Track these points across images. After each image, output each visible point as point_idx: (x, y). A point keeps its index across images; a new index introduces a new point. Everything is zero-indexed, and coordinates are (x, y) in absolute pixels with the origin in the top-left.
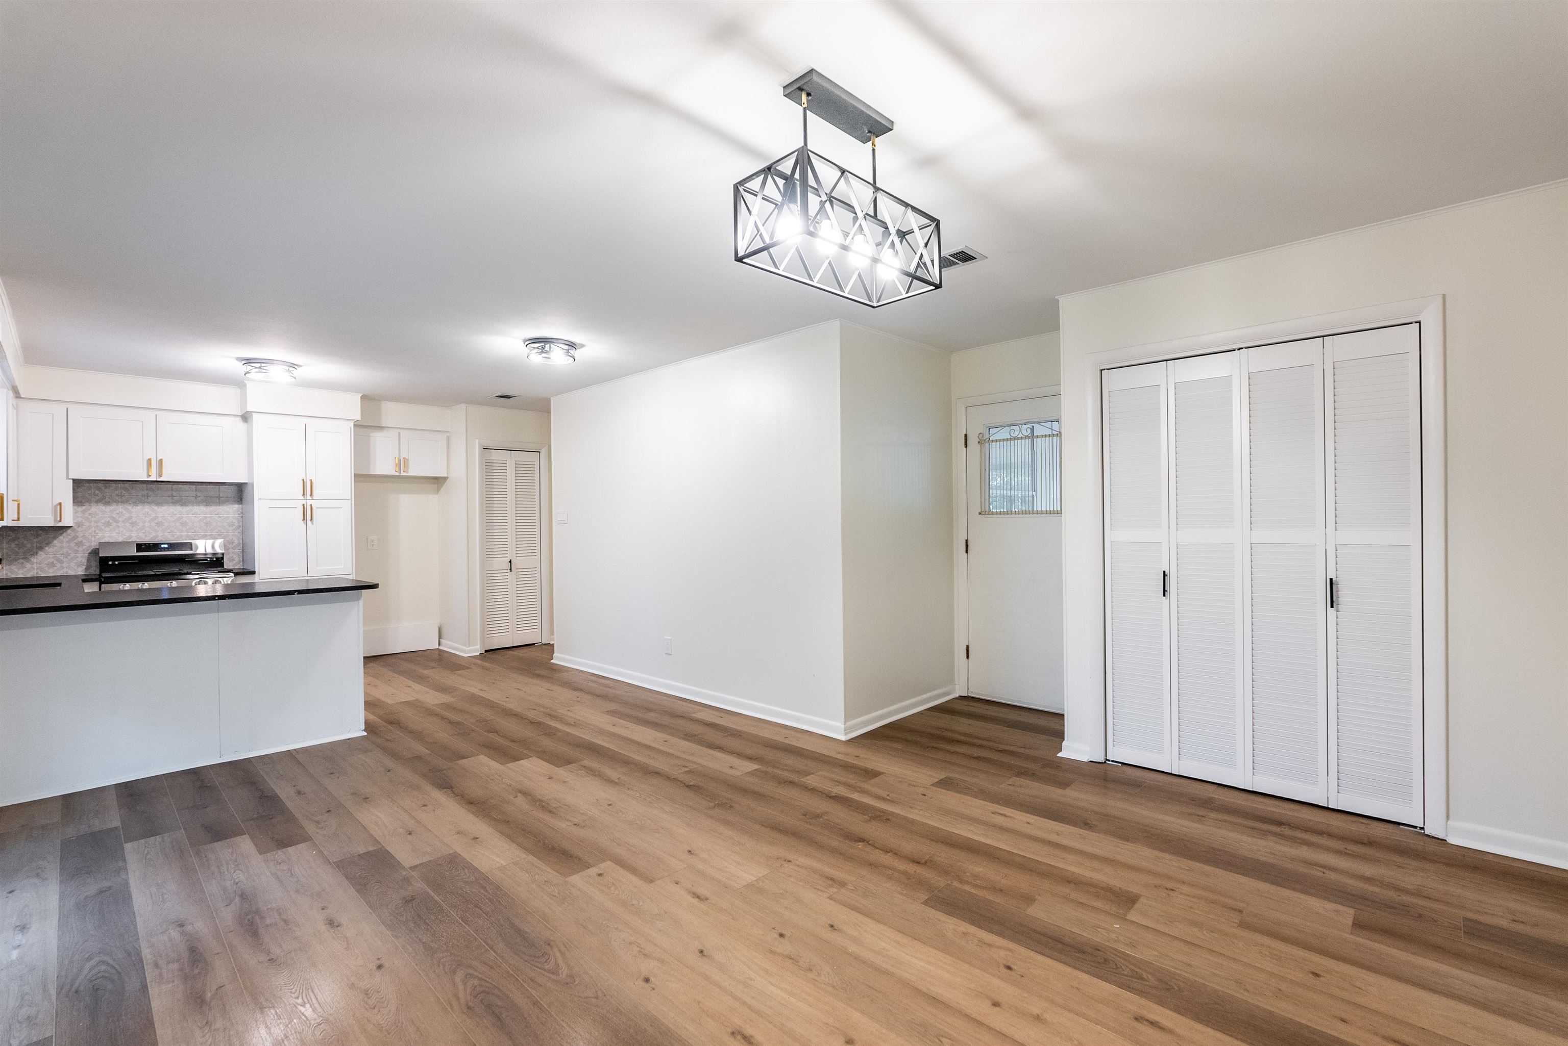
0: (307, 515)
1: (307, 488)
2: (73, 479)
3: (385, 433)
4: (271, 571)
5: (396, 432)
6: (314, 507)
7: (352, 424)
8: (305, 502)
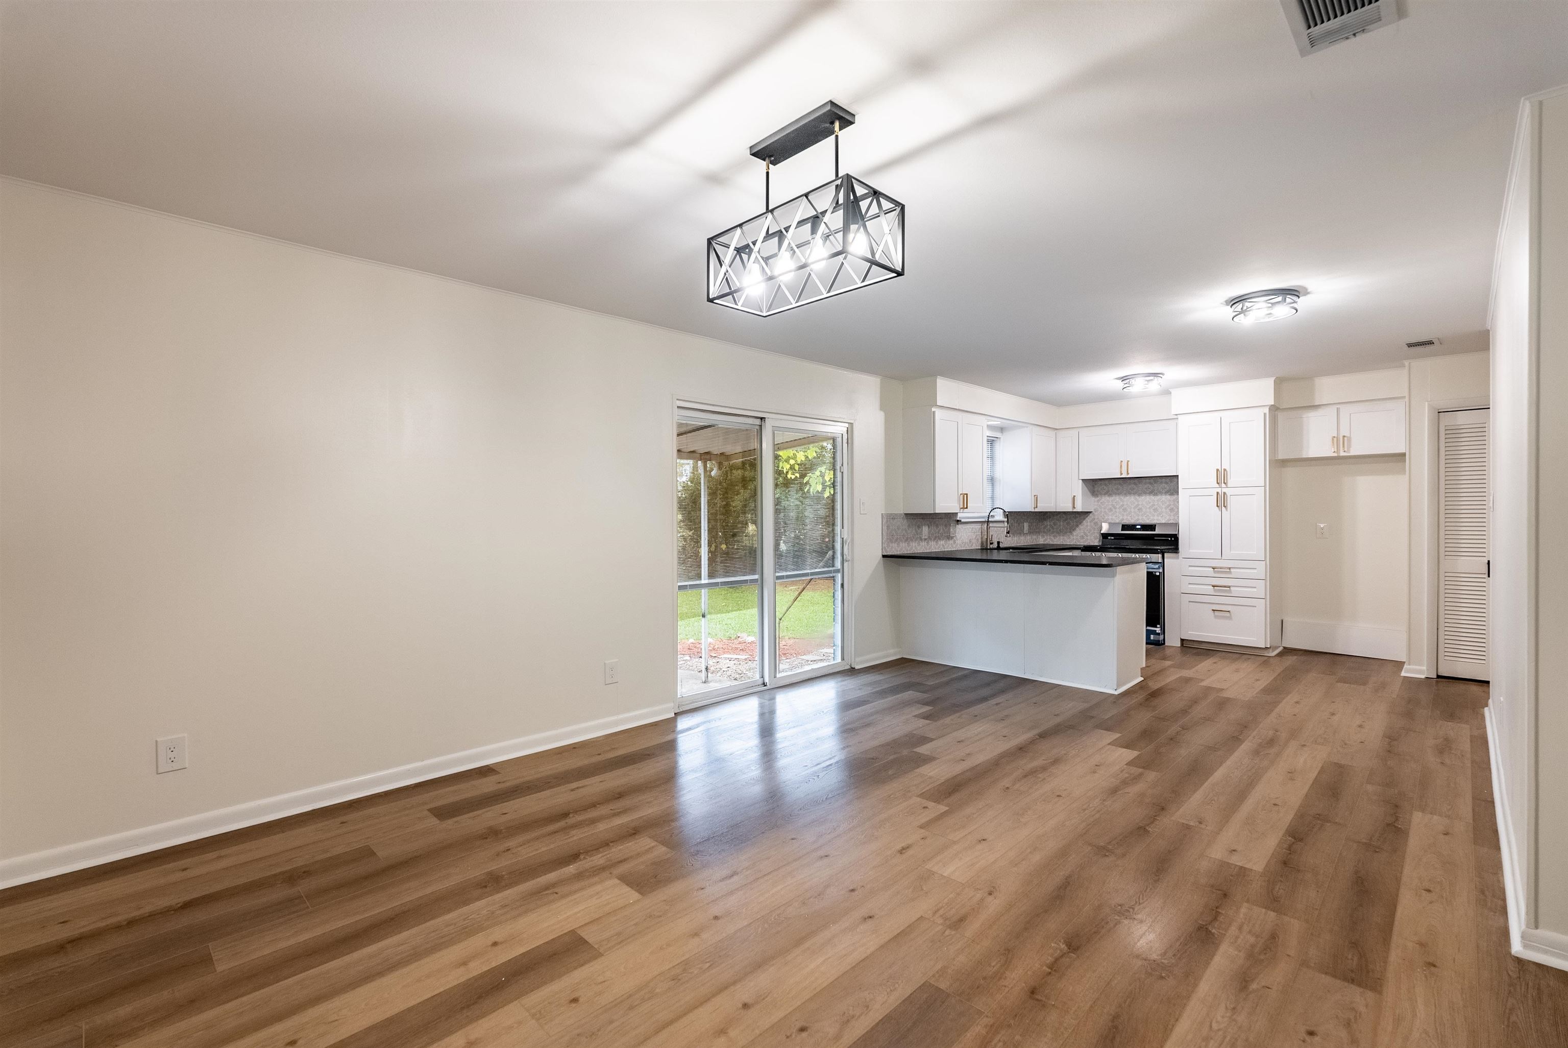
0: (1222, 502)
1: (1222, 477)
2: (1082, 480)
3: (1320, 412)
4: (1190, 551)
5: (1334, 408)
6: (1228, 494)
7: (1267, 410)
8: (1219, 490)
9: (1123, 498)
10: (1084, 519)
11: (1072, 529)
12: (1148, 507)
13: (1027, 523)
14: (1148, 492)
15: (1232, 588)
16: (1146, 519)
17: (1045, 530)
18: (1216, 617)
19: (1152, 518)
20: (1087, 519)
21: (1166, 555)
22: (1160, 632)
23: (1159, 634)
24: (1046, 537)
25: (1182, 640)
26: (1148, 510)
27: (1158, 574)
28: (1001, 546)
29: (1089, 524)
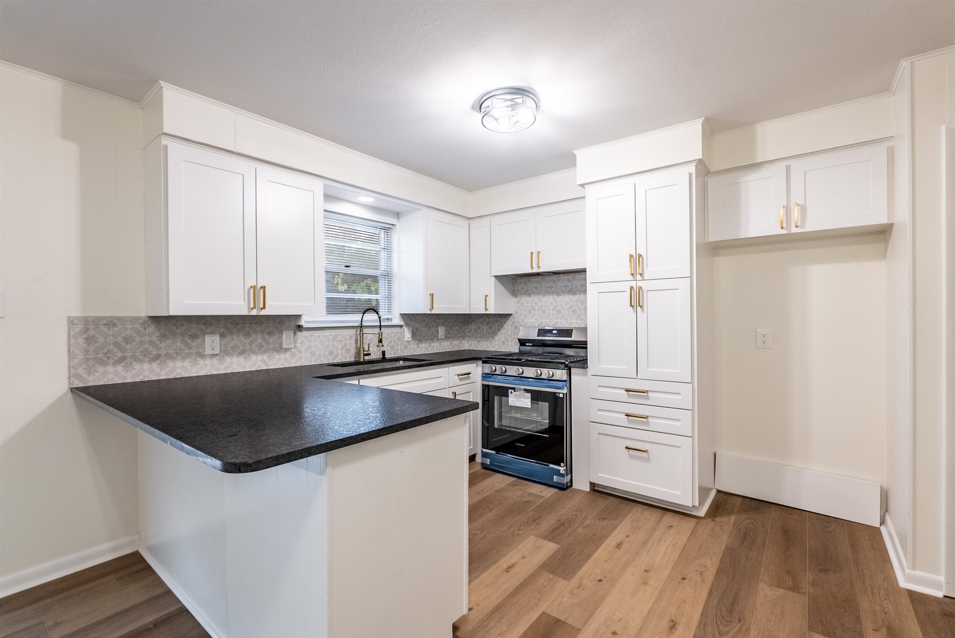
0: (637, 299)
1: (637, 265)
2: (495, 276)
3: (764, 172)
4: (599, 366)
5: (782, 166)
6: (645, 289)
7: (692, 168)
8: (633, 284)
9: (541, 298)
10: (505, 322)
11: (493, 334)
12: (567, 308)
13: (443, 328)
14: (566, 291)
15: (650, 420)
16: (565, 323)
17: (470, 335)
18: (631, 457)
19: (570, 321)
20: (508, 322)
21: (573, 370)
22: (564, 472)
23: (563, 476)
24: (470, 342)
25: (592, 485)
26: (567, 312)
27: (561, 395)
28: (387, 356)
29: (509, 328)
